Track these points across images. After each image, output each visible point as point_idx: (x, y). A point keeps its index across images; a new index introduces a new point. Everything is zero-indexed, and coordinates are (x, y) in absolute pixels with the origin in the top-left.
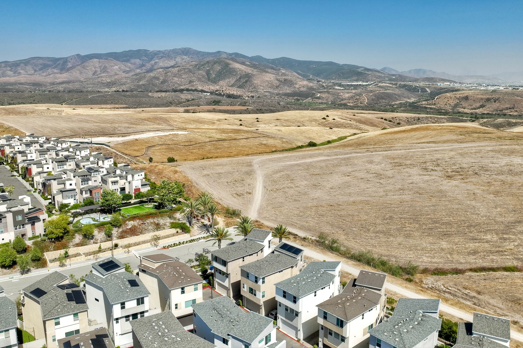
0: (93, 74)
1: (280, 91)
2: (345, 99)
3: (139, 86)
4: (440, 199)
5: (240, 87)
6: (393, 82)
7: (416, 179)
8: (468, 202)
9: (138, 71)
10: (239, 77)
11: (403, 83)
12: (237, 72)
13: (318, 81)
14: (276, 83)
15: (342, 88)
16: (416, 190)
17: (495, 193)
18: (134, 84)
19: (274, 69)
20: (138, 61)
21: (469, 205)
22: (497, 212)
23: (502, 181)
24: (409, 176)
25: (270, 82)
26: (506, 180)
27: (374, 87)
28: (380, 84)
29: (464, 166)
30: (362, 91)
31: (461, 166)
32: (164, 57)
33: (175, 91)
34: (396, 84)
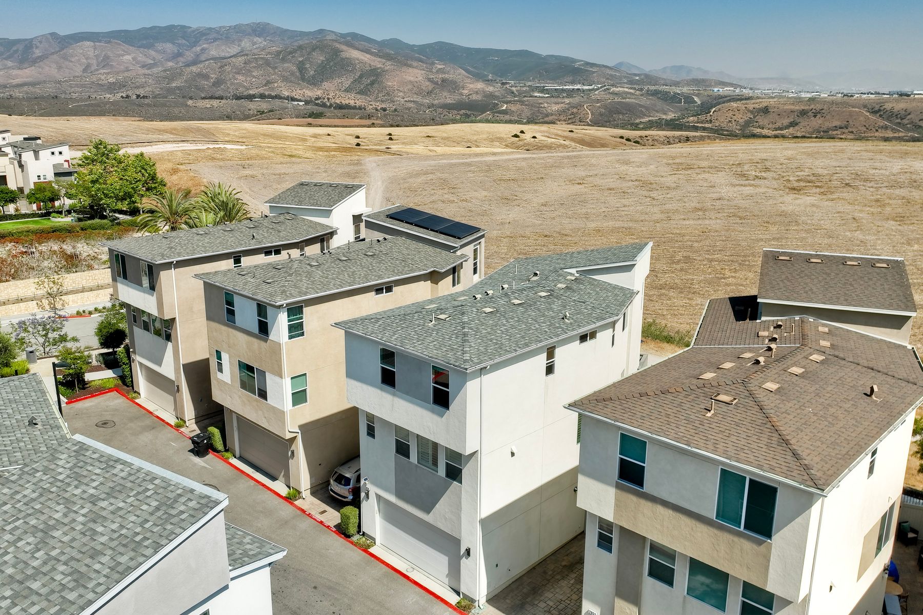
0: (84, 70)
1: (434, 100)
2: (552, 115)
3: (171, 91)
4: (787, 228)
5: (361, 92)
6: (637, 87)
7: (726, 191)
8: (848, 233)
9: (170, 64)
10: (358, 74)
11: (652, 88)
12: (356, 66)
13: (503, 84)
14: (427, 86)
15: (547, 95)
16: (732, 211)
17: (898, 219)
18: (162, 87)
19: (422, 62)
20: (169, 47)
21: (852, 240)
22: (913, 251)
23: (903, 198)
24: (711, 187)
25: (416, 84)
26: (911, 197)
27: (603, 93)
28: (613, 89)
29: (820, 171)
30: (582, 100)
31: (814, 172)
32: (219, 39)
33: (238, 98)
34: (641, 90)
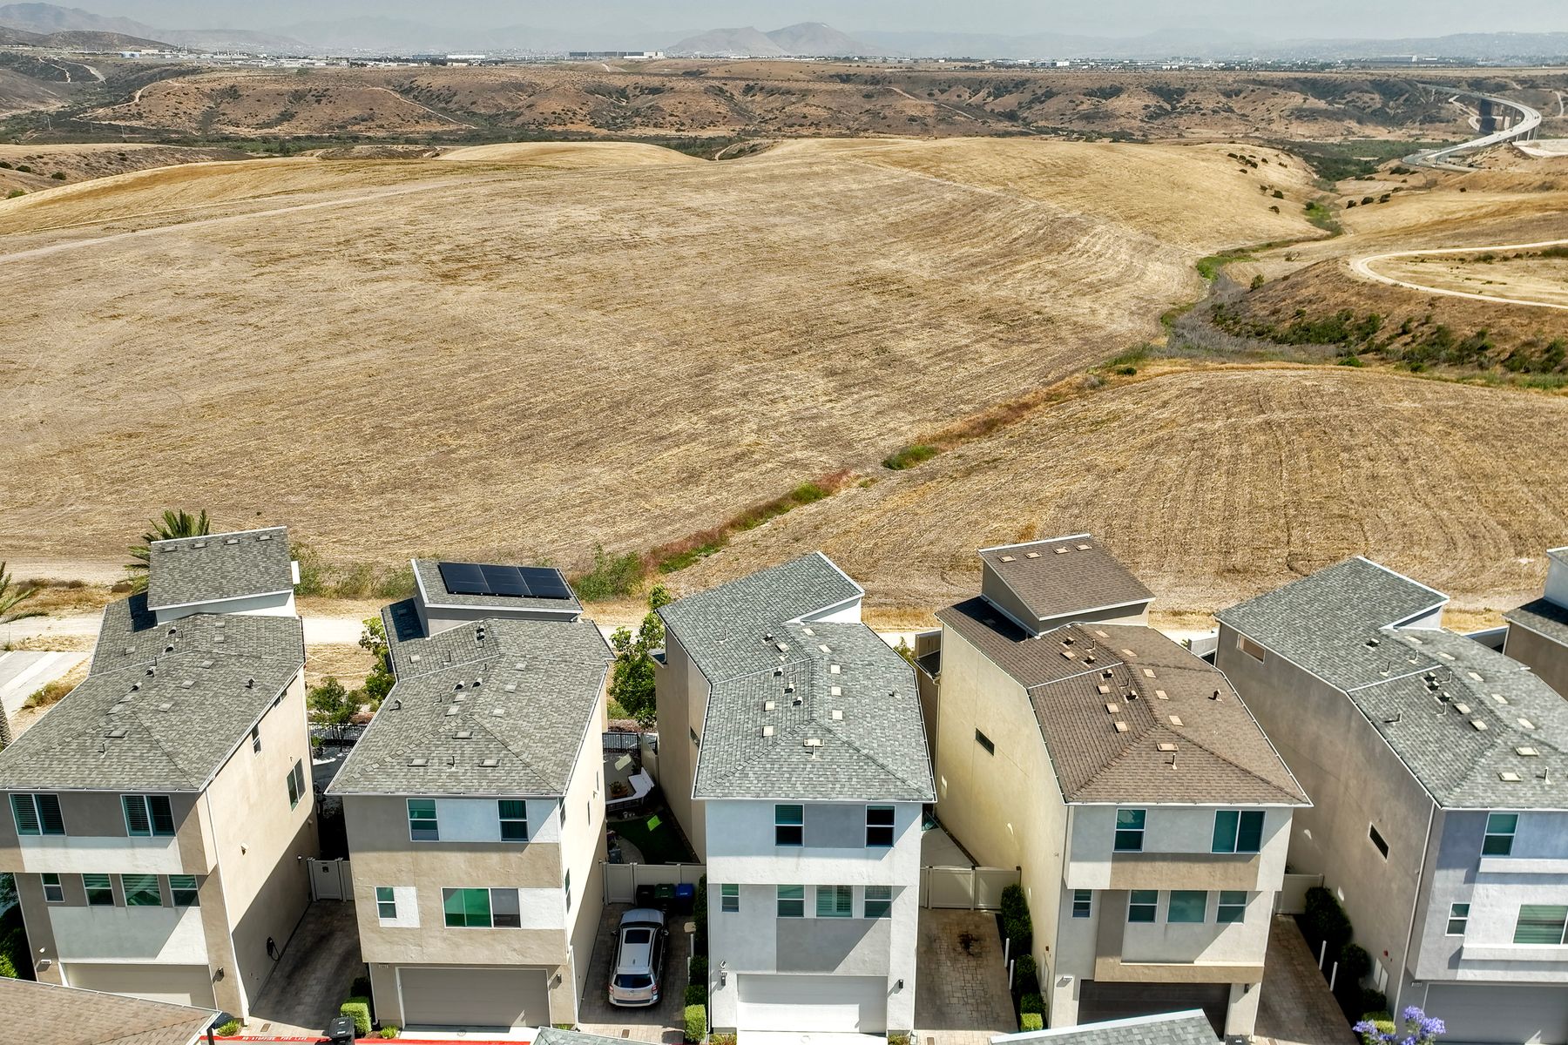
7: (357, 295)
17: (596, 305)
21: (563, 349)
22: (640, 353)
23: (585, 270)
26: (593, 268)
29: (464, 240)
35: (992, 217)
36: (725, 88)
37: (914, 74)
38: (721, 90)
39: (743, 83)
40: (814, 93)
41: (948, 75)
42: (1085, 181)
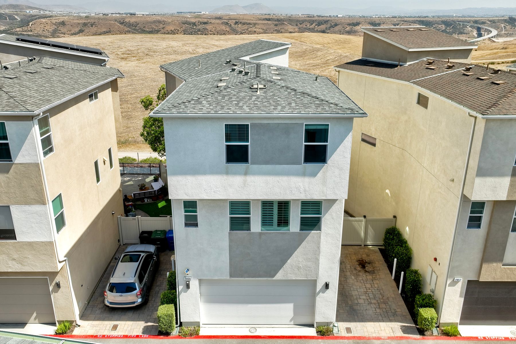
35: (319, 53)
36: (228, 22)
37: (291, 18)
38: (227, 23)
39: (235, 21)
40: (258, 24)
41: (302, 19)
42: (350, 45)
